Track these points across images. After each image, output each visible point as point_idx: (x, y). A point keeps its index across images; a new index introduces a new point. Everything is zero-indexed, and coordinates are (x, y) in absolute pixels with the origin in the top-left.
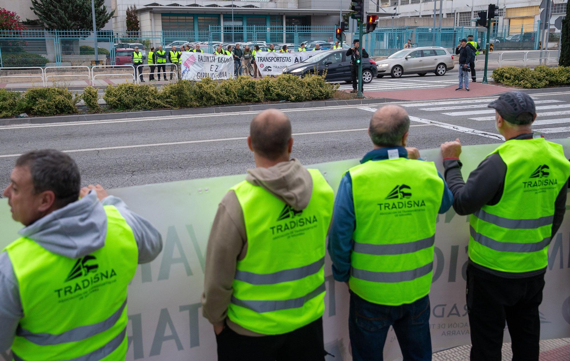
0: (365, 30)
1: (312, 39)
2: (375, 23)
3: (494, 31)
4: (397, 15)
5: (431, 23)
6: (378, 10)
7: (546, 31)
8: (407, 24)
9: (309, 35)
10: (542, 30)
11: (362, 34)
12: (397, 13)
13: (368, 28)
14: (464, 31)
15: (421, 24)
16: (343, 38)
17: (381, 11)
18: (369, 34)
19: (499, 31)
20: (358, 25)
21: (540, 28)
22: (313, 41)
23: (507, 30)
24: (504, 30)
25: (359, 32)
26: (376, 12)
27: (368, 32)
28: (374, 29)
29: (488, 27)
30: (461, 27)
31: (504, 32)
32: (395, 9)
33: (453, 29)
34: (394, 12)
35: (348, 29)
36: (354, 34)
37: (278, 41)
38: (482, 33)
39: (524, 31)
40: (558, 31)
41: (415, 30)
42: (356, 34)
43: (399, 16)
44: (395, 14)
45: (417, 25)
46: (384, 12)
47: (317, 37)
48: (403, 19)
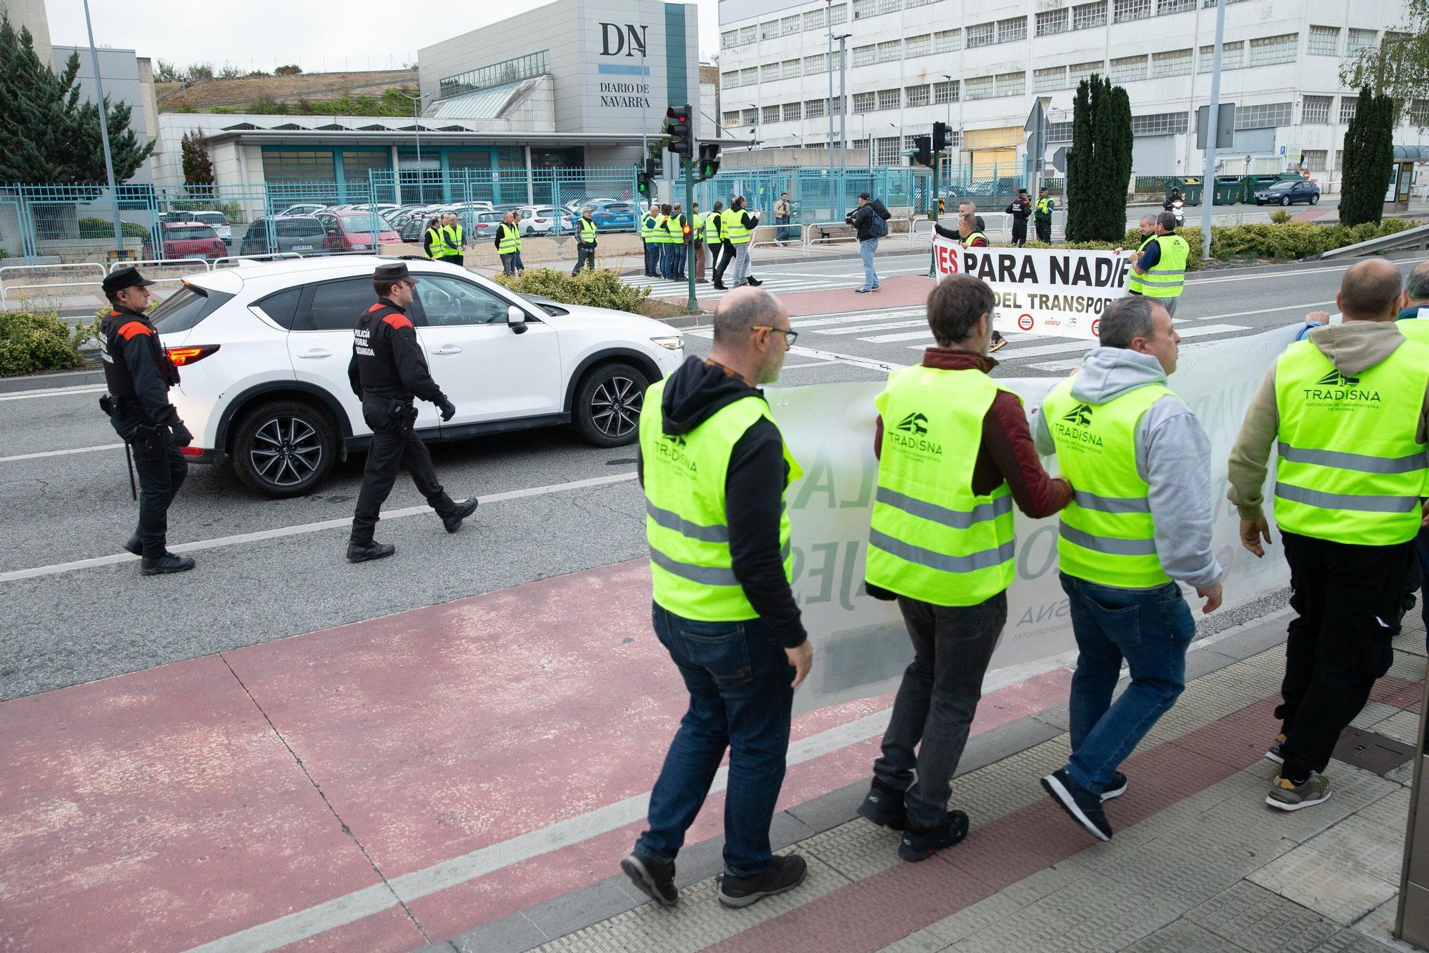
0: (697, 175)
1: (588, 194)
2: (715, 160)
3: (944, 174)
4: (758, 143)
5: (826, 160)
6: (718, 135)
7: (1039, 175)
8: (779, 161)
9: (582, 187)
10: (1031, 174)
11: (691, 182)
12: (757, 139)
13: (703, 170)
14: (890, 174)
15: (807, 161)
16: (652, 193)
17: (725, 136)
18: (704, 184)
19: (954, 175)
20: (682, 165)
21: (1028, 170)
22: (590, 199)
23: (968, 173)
24: (962, 173)
25: (684, 179)
26: (715, 138)
27: (703, 179)
28: (715, 172)
29: (935, 168)
30: (882, 167)
31: (962, 176)
32: (753, 131)
33: (868, 172)
34: (750, 137)
35: (661, 173)
36: (673, 183)
37: (517, 201)
38: (923, 179)
39: (1000, 175)
40: (1060, 175)
41: (794, 173)
42: (677, 183)
43: (762, 145)
44: (753, 143)
45: (798, 163)
46: (732, 139)
47: (599, 190)
48: (769, 151)
